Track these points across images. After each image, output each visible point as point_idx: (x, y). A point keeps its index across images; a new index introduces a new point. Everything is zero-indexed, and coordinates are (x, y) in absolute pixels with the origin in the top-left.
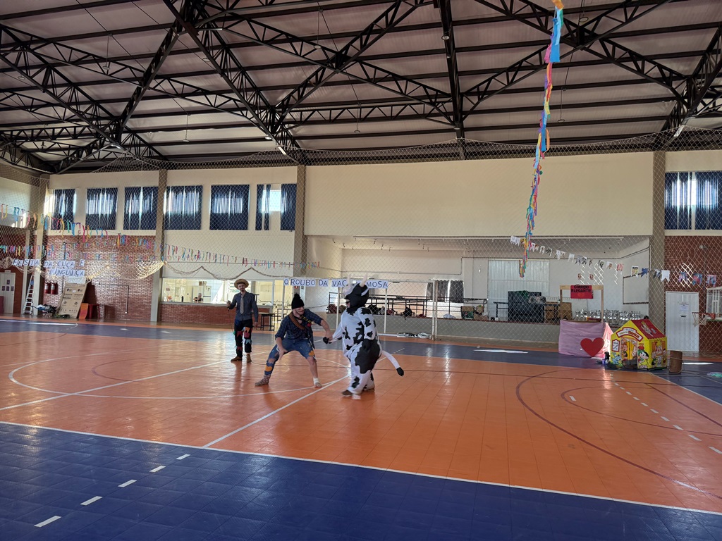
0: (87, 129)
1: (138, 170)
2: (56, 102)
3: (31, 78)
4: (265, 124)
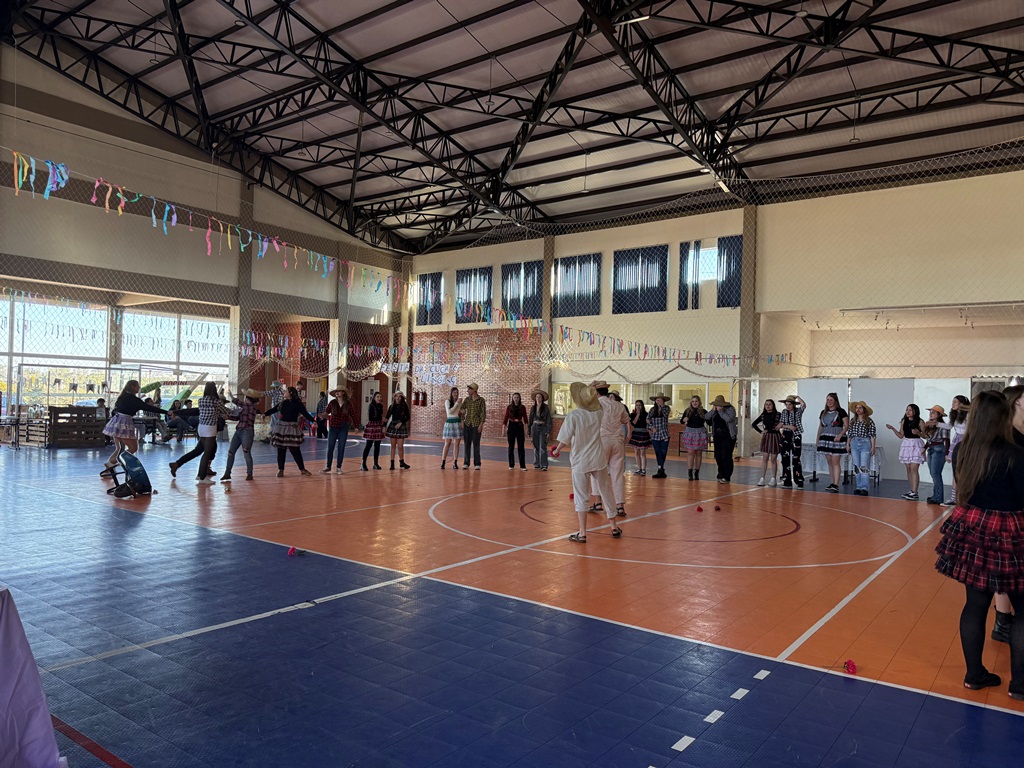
0: (457, 192)
1: (522, 239)
2: (425, 159)
3: (399, 132)
4: (701, 151)
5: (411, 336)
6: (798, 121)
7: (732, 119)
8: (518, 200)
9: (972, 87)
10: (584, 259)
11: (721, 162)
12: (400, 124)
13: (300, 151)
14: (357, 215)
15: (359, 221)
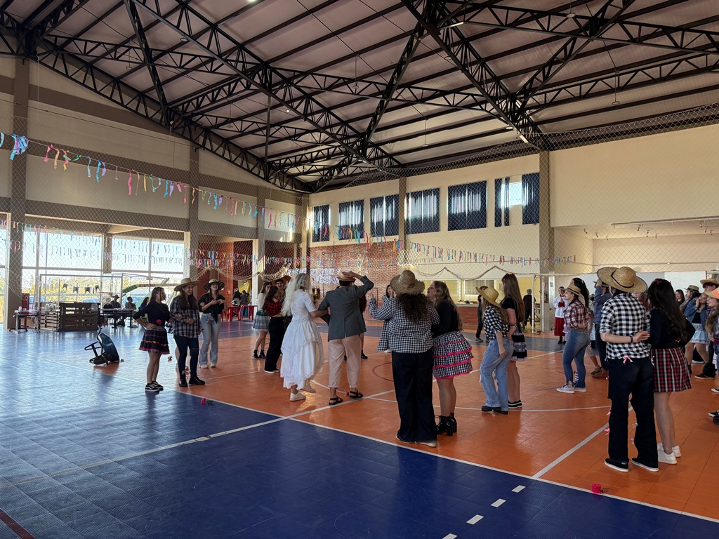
0: (338, 149)
1: (383, 180)
2: (314, 127)
3: (295, 110)
4: (506, 114)
5: (309, 250)
6: (575, 91)
7: (527, 91)
8: (380, 153)
9: (700, 61)
10: (427, 193)
11: (521, 122)
12: (296, 104)
13: (229, 125)
14: (270, 167)
15: (272, 171)
